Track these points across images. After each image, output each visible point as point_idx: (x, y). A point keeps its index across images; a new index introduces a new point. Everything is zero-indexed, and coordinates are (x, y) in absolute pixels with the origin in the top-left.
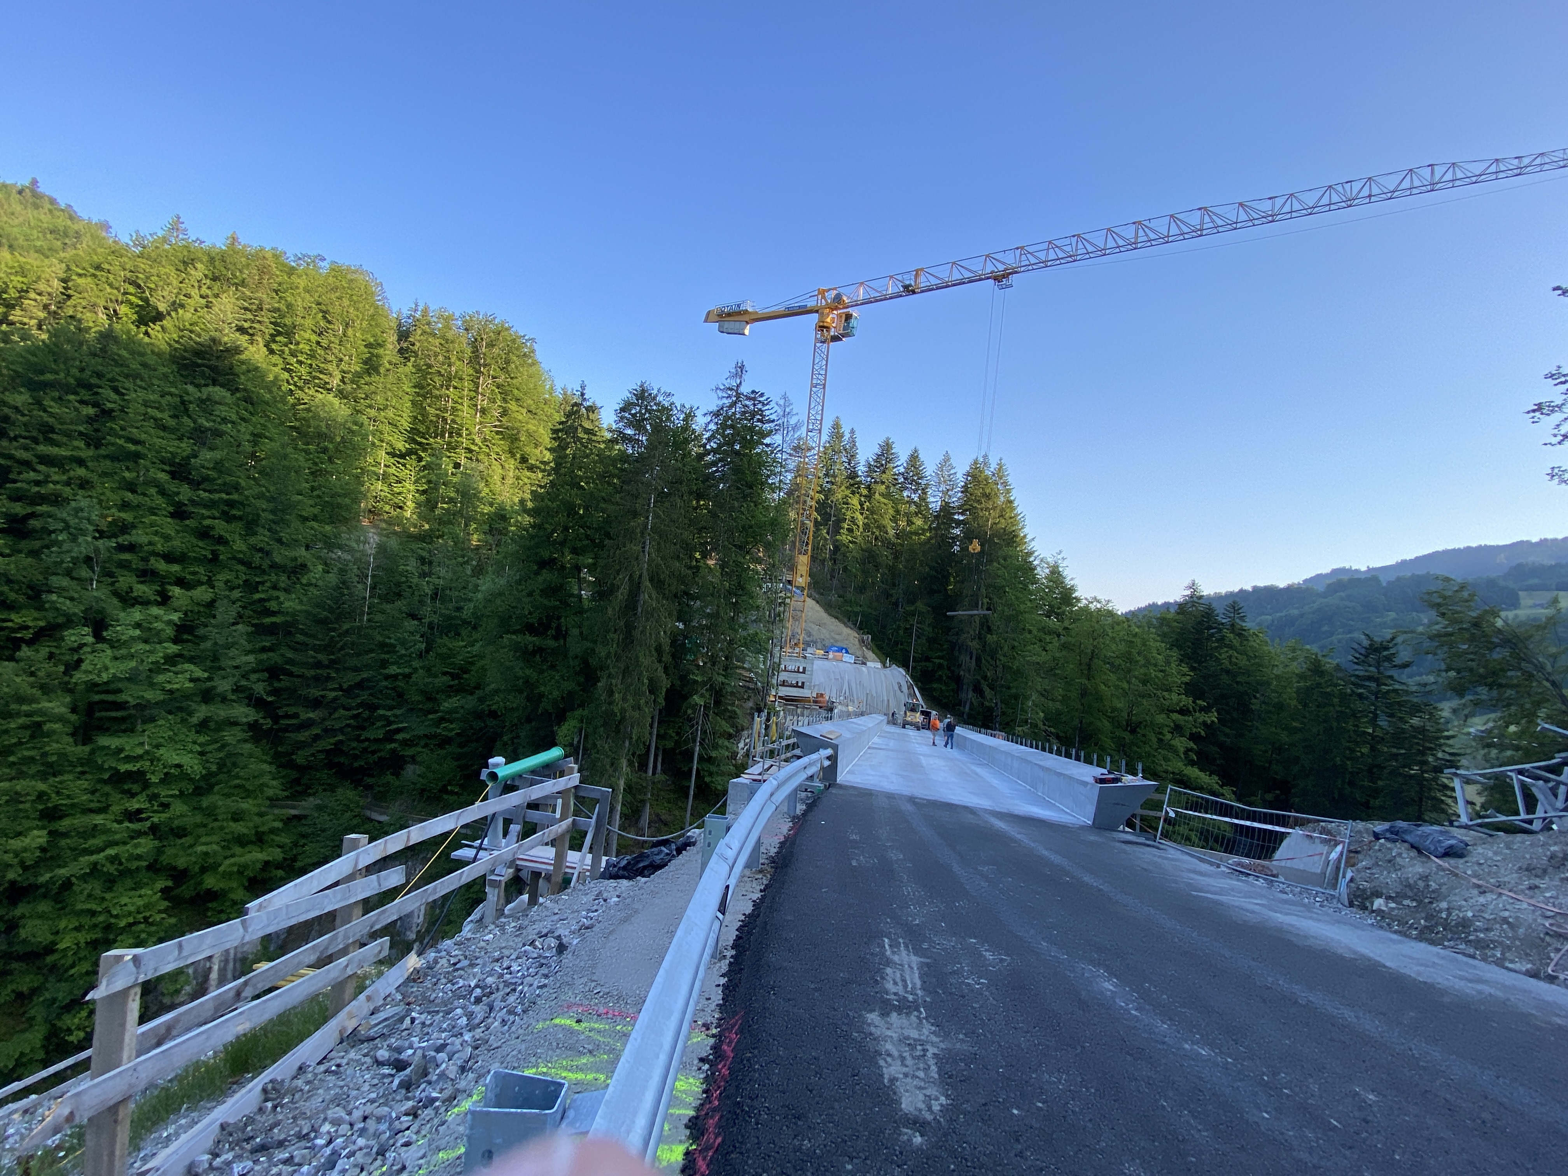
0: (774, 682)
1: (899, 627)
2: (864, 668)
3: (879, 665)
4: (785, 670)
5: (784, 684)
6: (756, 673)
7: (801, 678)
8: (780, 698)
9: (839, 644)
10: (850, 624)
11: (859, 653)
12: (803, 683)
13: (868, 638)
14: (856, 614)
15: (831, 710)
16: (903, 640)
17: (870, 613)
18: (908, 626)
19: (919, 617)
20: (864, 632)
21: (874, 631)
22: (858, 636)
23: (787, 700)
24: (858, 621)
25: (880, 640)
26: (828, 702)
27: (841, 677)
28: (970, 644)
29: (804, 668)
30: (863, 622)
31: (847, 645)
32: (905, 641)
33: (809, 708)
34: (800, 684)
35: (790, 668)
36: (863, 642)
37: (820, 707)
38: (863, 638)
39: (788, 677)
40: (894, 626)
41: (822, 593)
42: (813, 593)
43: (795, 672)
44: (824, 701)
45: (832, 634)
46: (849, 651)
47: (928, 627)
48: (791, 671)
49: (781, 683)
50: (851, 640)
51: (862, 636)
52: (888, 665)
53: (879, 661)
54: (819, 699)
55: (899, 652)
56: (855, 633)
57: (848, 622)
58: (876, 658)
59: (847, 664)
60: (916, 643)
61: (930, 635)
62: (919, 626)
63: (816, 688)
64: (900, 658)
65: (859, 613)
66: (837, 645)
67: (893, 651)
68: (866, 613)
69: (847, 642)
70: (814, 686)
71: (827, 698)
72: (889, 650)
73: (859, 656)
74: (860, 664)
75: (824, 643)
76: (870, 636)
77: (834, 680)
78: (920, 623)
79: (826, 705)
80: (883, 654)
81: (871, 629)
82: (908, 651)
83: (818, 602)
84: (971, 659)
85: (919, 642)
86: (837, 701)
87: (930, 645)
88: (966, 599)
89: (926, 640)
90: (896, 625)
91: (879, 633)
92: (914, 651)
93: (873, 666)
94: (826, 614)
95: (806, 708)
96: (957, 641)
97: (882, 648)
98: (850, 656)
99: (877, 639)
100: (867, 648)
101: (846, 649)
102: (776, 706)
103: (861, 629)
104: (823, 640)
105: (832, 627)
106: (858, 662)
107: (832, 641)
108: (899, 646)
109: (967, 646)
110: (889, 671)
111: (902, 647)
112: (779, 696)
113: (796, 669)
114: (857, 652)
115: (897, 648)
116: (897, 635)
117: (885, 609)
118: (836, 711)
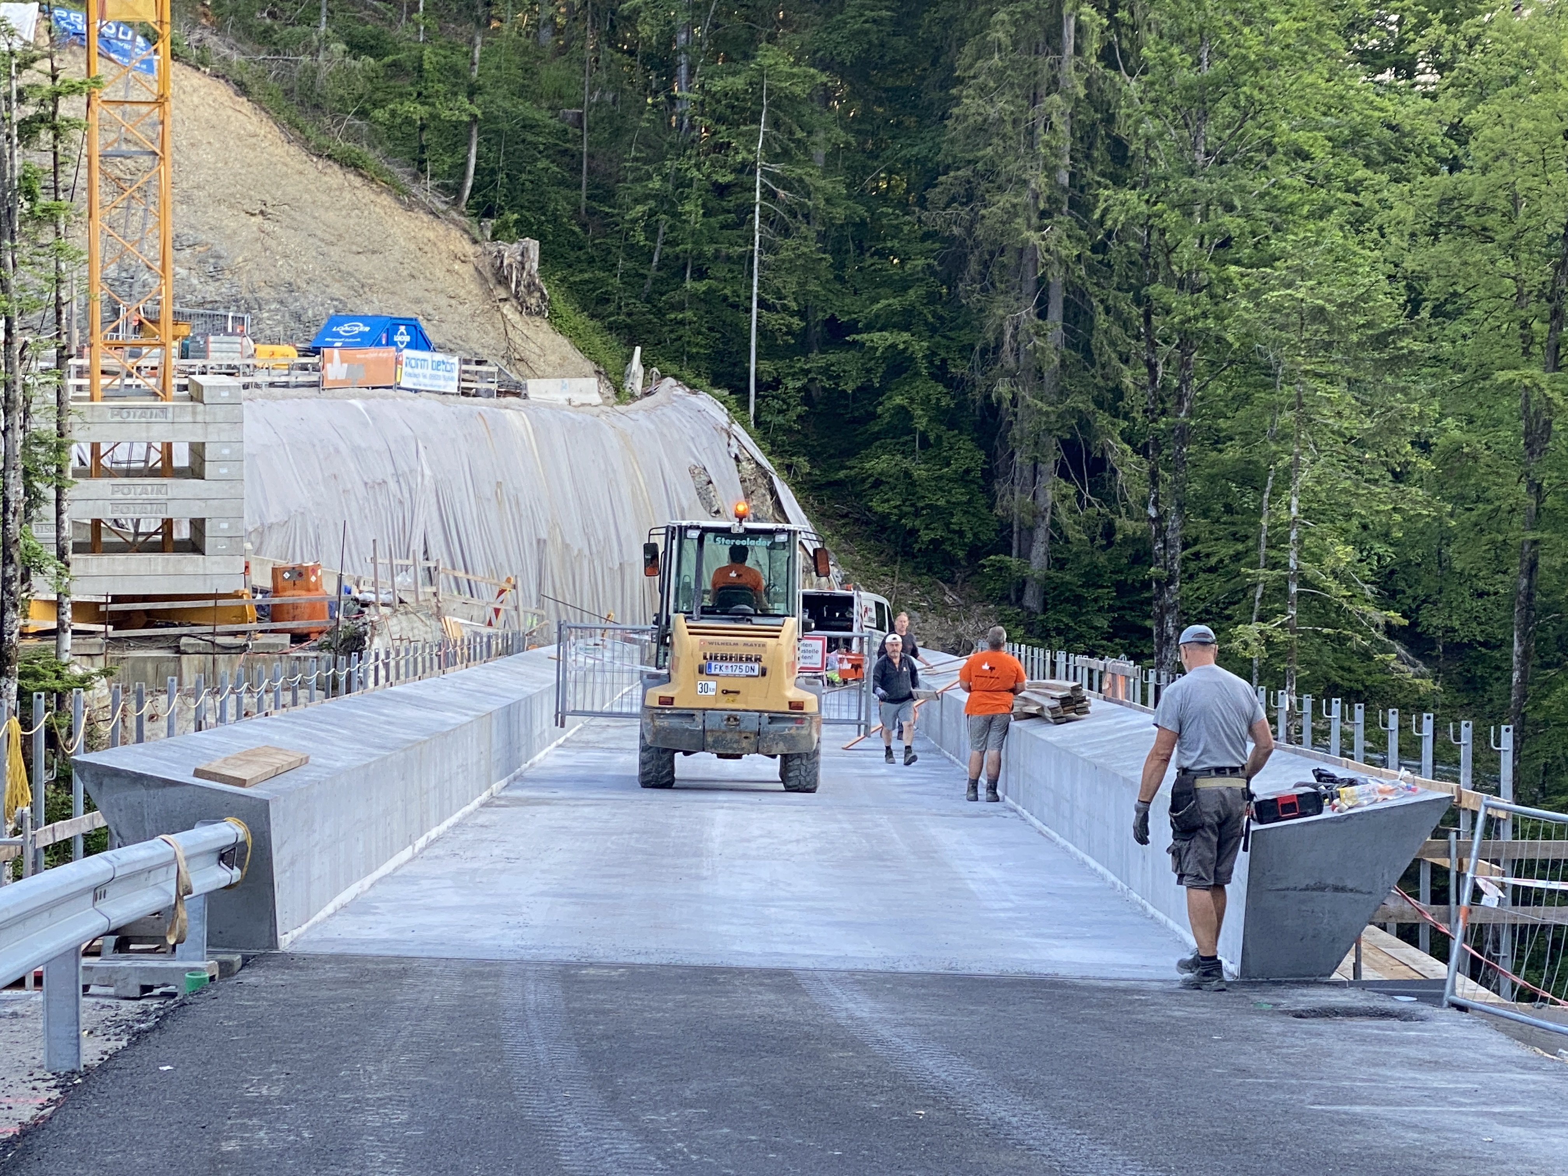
2: (513, 416)
3: (588, 389)
4: (96, 471)
5: (96, 539)
7: (182, 501)
8: (86, 612)
9: (377, 304)
10: (424, 190)
11: (483, 339)
12: (197, 525)
13: (524, 253)
15: (353, 644)
16: (709, 250)
17: (529, 126)
18: (725, 178)
19: (776, 124)
20: (505, 226)
21: (555, 219)
22: (469, 249)
23: (121, 620)
24: (464, 175)
25: (591, 261)
26: (334, 606)
27: (396, 475)
28: (1033, 237)
29: (197, 451)
30: (493, 172)
31: (418, 301)
32: (717, 256)
33: (243, 648)
34: (182, 532)
35: (121, 454)
36: (503, 280)
37: (298, 638)
38: (500, 255)
39: (115, 503)
40: (656, 184)
41: (265, 36)
42: (212, 40)
43: (153, 473)
44: (312, 605)
45: (335, 252)
46: (430, 332)
47: (828, 171)
48: (129, 473)
49: (86, 536)
50: (439, 273)
51: (493, 248)
52: (638, 388)
53: (590, 367)
54: (287, 598)
55: (689, 314)
56: (456, 233)
57: (416, 178)
58: (577, 357)
59: (420, 402)
60: (769, 258)
61: (839, 213)
62: (776, 168)
63: (274, 542)
64: (700, 345)
65: (469, 125)
66: (368, 311)
67: (660, 313)
68: (505, 126)
69: (414, 289)
70: (263, 531)
71: (330, 588)
72: (640, 307)
73: (484, 354)
74: (489, 394)
75: (295, 306)
76: (534, 246)
77: (361, 490)
78: (785, 155)
79: (323, 622)
80: (610, 328)
81: (543, 209)
82: (735, 306)
83: (242, 89)
84: (1042, 315)
85: (784, 254)
86: (383, 597)
87: (839, 266)
88: (1002, 16)
89: (822, 237)
90: (665, 178)
91: (584, 226)
92: (762, 303)
93: (561, 398)
94: (294, 149)
95: (227, 649)
96: (969, 231)
97: (604, 300)
98: (439, 357)
99: (572, 256)
100: (524, 308)
101: (414, 327)
102: (65, 658)
103: (489, 214)
104: (291, 288)
105: (331, 216)
106: (483, 386)
107: (336, 290)
108: (688, 284)
109: (1021, 252)
110: (640, 416)
111: (702, 286)
112: (76, 605)
113: (155, 456)
114: (474, 335)
115: (676, 296)
116: (672, 228)
117: (609, 97)
118: (377, 644)
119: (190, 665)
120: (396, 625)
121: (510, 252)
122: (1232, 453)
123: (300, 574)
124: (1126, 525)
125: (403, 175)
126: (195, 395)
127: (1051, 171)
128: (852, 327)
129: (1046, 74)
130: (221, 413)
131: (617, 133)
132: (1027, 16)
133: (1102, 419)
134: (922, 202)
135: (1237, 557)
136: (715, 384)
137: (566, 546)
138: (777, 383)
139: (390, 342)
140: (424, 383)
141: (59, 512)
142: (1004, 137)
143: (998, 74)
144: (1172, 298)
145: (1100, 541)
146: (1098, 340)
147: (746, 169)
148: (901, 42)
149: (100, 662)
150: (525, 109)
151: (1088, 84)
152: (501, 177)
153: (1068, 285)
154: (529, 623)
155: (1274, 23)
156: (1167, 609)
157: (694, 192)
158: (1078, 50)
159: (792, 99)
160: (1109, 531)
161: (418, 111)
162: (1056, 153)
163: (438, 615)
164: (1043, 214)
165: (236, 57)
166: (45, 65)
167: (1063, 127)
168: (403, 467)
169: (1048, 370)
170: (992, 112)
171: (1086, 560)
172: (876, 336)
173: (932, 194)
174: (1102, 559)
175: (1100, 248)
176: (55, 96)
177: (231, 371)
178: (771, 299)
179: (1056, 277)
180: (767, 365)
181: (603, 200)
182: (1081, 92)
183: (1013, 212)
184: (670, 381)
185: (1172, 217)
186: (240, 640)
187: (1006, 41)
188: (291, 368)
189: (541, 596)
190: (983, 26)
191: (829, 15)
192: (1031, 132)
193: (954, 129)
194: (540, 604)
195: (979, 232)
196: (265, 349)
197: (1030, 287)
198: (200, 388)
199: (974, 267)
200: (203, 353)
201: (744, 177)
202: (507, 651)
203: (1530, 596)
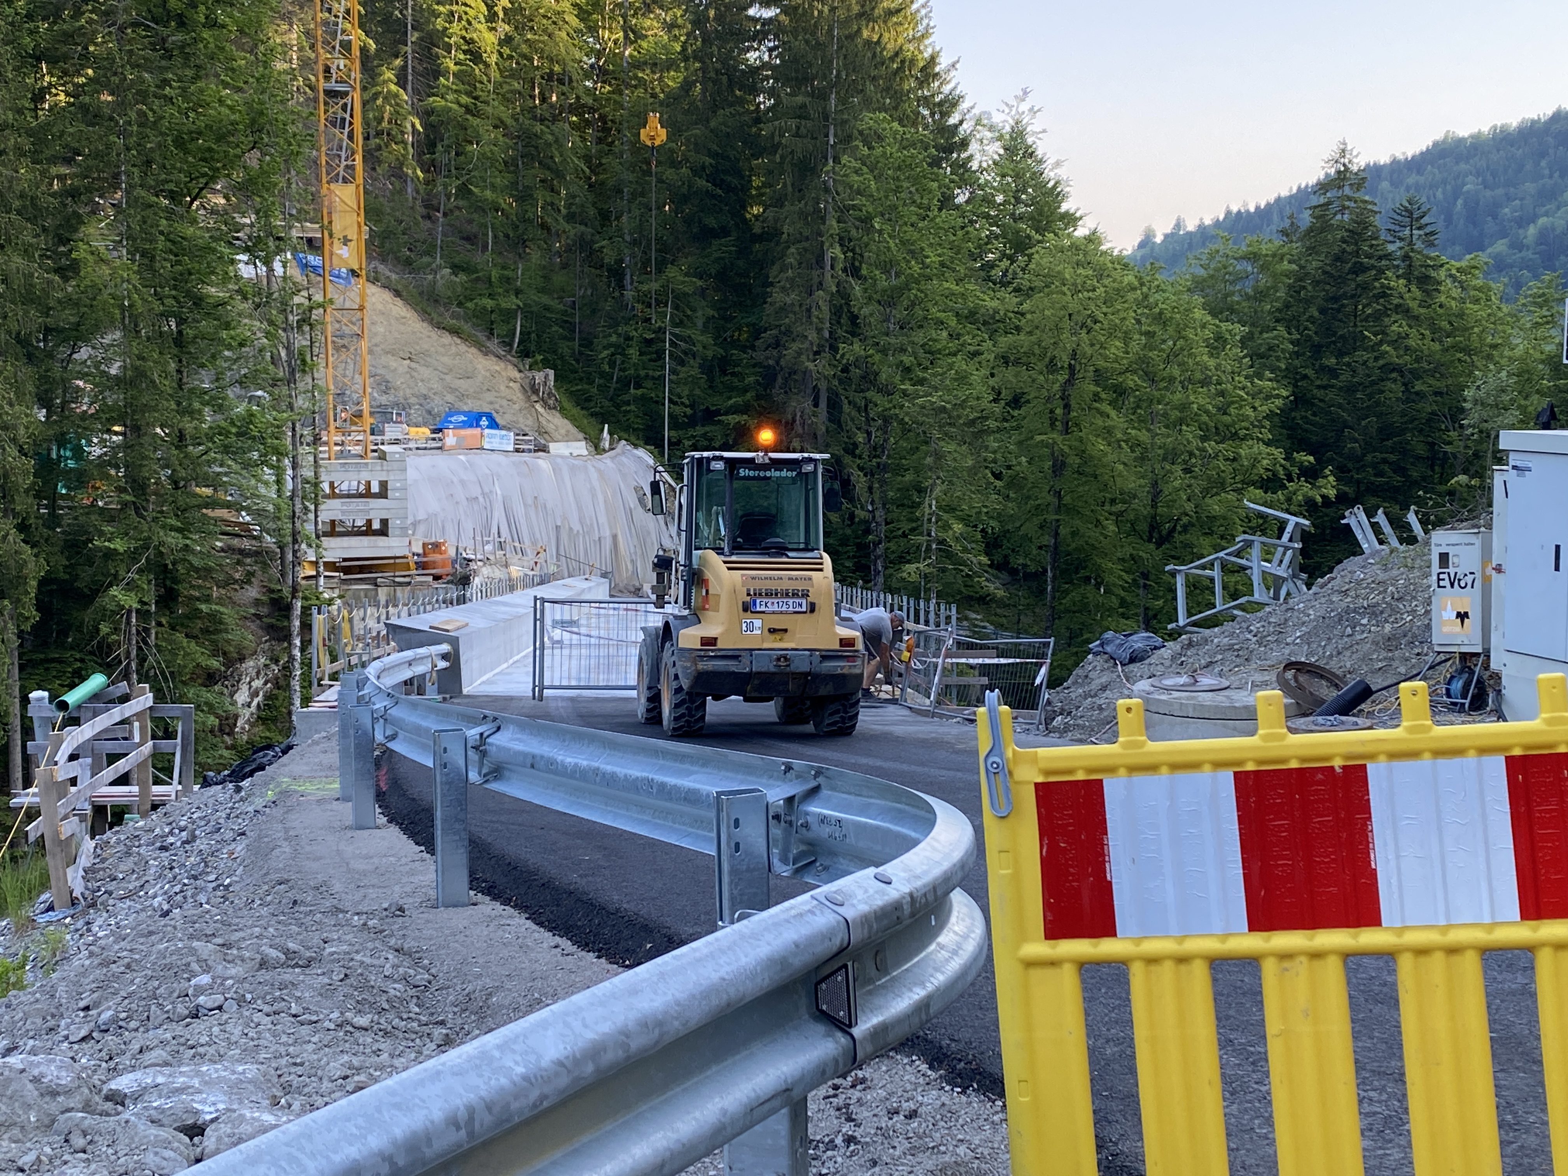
0: (309, 528)
1: (628, 338)
2: (542, 462)
3: (581, 448)
4: (333, 495)
5: (333, 530)
6: (259, 514)
7: (376, 510)
8: (331, 566)
9: (470, 405)
10: (493, 344)
11: (526, 422)
12: (384, 522)
13: (546, 377)
14: (508, 316)
15: (464, 581)
16: (642, 373)
17: (547, 308)
18: (649, 336)
19: (676, 307)
20: (536, 363)
21: (562, 358)
22: (518, 375)
23: (347, 570)
24: (514, 334)
25: (581, 379)
26: (454, 562)
27: (483, 494)
28: (811, 366)
29: (384, 485)
30: (529, 333)
31: (491, 403)
32: (647, 376)
33: (409, 583)
34: (376, 525)
35: (344, 487)
36: (535, 392)
37: (437, 578)
38: (534, 378)
39: (343, 512)
40: (614, 339)
41: (408, 262)
42: (381, 268)
43: (361, 496)
44: (443, 560)
45: (448, 378)
46: (498, 420)
47: (703, 332)
48: (349, 496)
49: (328, 528)
50: (502, 388)
51: (530, 374)
52: (607, 446)
53: (581, 436)
54: (432, 557)
55: (632, 407)
56: (510, 367)
57: (489, 339)
58: (574, 430)
59: (495, 456)
60: (673, 377)
61: (710, 354)
62: (677, 331)
63: (421, 529)
64: (638, 423)
65: (516, 311)
66: (466, 409)
67: (618, 406)
68: (535, 309)
69: (489, 397)
70: (415, 524)
71: (452, 552)
72: (607, 403)
73: (527, 430)
74: (530, 451)
75: (428, 407)
76: (551, 373)
77: (465, 503)
78: (681, 324)
79: (449, 569)
80: (592, 415)
81: (555, 352)
82: (657, 402)
83: (398, 294)
84: (816, 405)
85: (681, 375)
86: (479, 557)
87: (711, 380)
88: (793, 250)
89: (701, 366)
90: (619, 335)
91: (578, 361)
92: (670, 401)
93: (566, 453)
94: (425, 325)
95: (400, 584)
96: (778, 363)
97: (588, 400)
98: (504, 432)
99: (572, 376)
100: (546, 405)
101: (490, 417)
102: (321, 589)
103: (527, 356)
104: (425, 397)
105: (445, 359)
106: (526, 447)
107: (450, 398)
108: (632, 391)
109: (805, 373)
110: (608, 461)
111: (639, 392)
112: (325, 563)
113: (362, 487)
114: (521, 420)
115: (626, 397)
116: (623, 362)
117: (589, 292)
118: (477, 581)
119: (383, 594)
120: (486, 571)
121: (539, 377)
122: (909, 477)
123: (437, 546)
124: (860, 514)
125: (481, 336)
126: (383, 456)
127: (819, 330)
128: (718, 413)
129: (816, 280)
130: (395, 465)
131: (594, 311)
132: (806, 250)
133: (847, 459)
134: (753, 347)
135: (913, 530)
136: (647, 443)
137: (571, 529)
138: (679, 442)
139: (478, 426)
140: (496, 446)
141: (316, 517)
142: (795, 313)
143: (792, 280)
144: (878, 398)
145: (847, 522)
146: (844, 418)
147: (661, 330)
148: (740, 263)
149: (337, 591)
150: (545, 299)
151: (838, 285)
152: (533, 335)
153: (829, 389)
154: (552, 569)
155: (927, 257)
156: (877, 557)
157: (634, 343)
158: (832, 267)
159: (685, 294)
160: (852, 516)
161: (489, 303)
162: (821, 321)
163: (506, 566)
164: (817, 353)
165: (394, 276)
166: (305, 293)
167: (825, 308)
168: (486, 490)
169: (819, 433)
170: (788, 301)
171: (840, 532)
172: (730, 417)
173: (757, 343)
174: (848, 531)
175: (845, 370)
176: (311, 309)
177: (396, 442)
178: (675, 399)
179: (823, 386)
180: (673, 433)
181: (586, 347)
182: (834, 289)
183: (799, 353)
184: (623, 442)
185: (877, 357)
186: (407, 580)
187: (795, 263)
188: (427, 439)
189: (558, 554)
190: (783, 255)
191: (704, 249)
192: (809, 310)
193: (768, 309)
194: (558, 560)
195: (783, 363)
196: (413, 430)
197: (809, 391)
198: (384, 453)
199: (780, 380)
200: (382, 433)
201: (661, 335)
202: (542, 583)
203: (1056, 548)
